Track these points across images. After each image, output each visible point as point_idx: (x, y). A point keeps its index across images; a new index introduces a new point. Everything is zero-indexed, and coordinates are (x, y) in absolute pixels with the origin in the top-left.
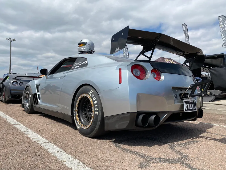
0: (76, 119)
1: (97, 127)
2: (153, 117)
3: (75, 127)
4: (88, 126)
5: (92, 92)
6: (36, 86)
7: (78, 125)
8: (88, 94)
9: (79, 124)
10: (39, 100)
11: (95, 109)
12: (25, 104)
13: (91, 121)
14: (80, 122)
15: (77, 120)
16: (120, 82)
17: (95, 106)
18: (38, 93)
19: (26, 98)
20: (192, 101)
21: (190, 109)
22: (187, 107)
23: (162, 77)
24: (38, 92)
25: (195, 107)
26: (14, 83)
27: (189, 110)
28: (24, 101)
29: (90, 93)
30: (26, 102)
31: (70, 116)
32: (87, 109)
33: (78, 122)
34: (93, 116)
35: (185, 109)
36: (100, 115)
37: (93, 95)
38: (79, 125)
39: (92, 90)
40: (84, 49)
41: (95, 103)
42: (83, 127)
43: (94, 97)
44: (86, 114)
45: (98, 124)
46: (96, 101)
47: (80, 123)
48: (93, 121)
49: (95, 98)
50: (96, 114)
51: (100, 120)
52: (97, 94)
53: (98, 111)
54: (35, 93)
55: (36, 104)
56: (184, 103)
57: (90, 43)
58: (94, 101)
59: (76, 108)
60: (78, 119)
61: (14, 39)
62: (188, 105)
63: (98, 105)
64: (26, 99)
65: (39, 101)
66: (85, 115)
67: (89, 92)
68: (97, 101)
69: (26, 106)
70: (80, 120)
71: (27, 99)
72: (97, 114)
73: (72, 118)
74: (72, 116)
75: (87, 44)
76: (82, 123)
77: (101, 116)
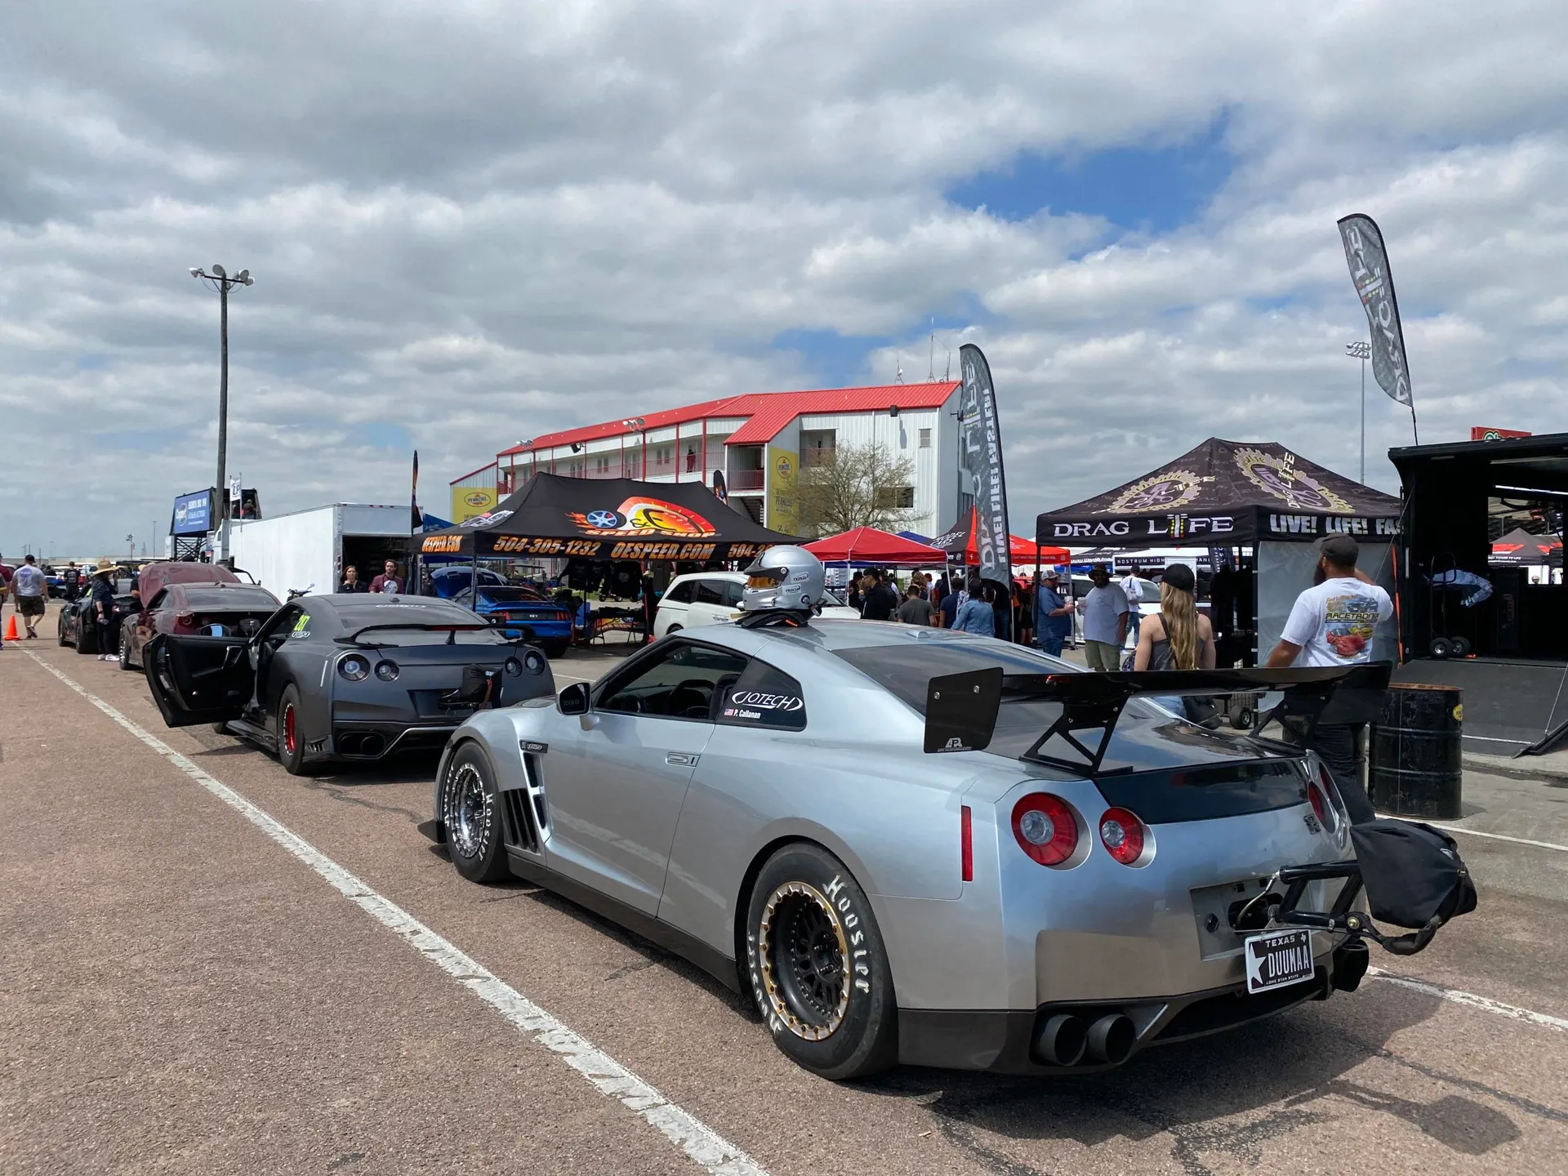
0: (761, 985)
1: (867, 1042)
2: (1106, 1025)
3: (754, 1014)
4: (823, 1034)
5: (840, 886)
6: (522, 752)
7: (773, 1016)
8: (822, 891)
9: (775, 1012)
10: (543, 827)
11: (857, 968)
12: (456, 831)
13: (837, 1014)
14: (783, 1004)
15: (769, 991)
16: (967, 875)
17: (857, 954)
18: (533, 792)
19: (457, 797)
20: (1289, 936)
21: (1276, 976)
22: (1264, 969)
23: (1150, 851)
24: (534, 784)
25: (1306, 961)
26: (350, 666)
27: (1273, 978)
28: (448, 812)
29: (832, 891)
30: (459, 817)
31: (729, 960)
32: (809, 947)
33: (775, 1001)
34: (846, 995)
35: (1254, 980)
36: (880, 997)
37: (845, 904)
38: (777, 1018)
39: (837, 878)
40: (774, 601)
41: (855, 941)
42: (796, 1030)
43: (849, 911)
44: (806, 965)
45: (868, 1032)
46: (859, 933)
47: (781, 1007)
48: (844, 1015)
49: (853, 919)
50: (861, 990)
51: (879, 1018)
52: (864, 899)
53: (867, 978)
54: (521, 790)
55: (526, 844)
56: (1250, 955)
57: (804, 569)
58: (849, 932)
59: (763, 934)
60: (772, 989)
61: (246, 272)
62: (1267, 960)
63: (868, 953)
64: (459, 803)
65: (544, 834)
66: (802, 971)
67: (828, 885)
68: (863, 932)
69: (458, 840)
70: (781, 992)
71: (462, 799)
72: (867, 991)
73: (738, 973)
74: (737, 964)
75: (792, 576)
76: (789, 1007)
77: (881, 1001)
